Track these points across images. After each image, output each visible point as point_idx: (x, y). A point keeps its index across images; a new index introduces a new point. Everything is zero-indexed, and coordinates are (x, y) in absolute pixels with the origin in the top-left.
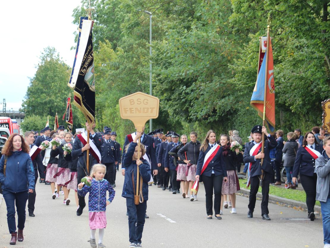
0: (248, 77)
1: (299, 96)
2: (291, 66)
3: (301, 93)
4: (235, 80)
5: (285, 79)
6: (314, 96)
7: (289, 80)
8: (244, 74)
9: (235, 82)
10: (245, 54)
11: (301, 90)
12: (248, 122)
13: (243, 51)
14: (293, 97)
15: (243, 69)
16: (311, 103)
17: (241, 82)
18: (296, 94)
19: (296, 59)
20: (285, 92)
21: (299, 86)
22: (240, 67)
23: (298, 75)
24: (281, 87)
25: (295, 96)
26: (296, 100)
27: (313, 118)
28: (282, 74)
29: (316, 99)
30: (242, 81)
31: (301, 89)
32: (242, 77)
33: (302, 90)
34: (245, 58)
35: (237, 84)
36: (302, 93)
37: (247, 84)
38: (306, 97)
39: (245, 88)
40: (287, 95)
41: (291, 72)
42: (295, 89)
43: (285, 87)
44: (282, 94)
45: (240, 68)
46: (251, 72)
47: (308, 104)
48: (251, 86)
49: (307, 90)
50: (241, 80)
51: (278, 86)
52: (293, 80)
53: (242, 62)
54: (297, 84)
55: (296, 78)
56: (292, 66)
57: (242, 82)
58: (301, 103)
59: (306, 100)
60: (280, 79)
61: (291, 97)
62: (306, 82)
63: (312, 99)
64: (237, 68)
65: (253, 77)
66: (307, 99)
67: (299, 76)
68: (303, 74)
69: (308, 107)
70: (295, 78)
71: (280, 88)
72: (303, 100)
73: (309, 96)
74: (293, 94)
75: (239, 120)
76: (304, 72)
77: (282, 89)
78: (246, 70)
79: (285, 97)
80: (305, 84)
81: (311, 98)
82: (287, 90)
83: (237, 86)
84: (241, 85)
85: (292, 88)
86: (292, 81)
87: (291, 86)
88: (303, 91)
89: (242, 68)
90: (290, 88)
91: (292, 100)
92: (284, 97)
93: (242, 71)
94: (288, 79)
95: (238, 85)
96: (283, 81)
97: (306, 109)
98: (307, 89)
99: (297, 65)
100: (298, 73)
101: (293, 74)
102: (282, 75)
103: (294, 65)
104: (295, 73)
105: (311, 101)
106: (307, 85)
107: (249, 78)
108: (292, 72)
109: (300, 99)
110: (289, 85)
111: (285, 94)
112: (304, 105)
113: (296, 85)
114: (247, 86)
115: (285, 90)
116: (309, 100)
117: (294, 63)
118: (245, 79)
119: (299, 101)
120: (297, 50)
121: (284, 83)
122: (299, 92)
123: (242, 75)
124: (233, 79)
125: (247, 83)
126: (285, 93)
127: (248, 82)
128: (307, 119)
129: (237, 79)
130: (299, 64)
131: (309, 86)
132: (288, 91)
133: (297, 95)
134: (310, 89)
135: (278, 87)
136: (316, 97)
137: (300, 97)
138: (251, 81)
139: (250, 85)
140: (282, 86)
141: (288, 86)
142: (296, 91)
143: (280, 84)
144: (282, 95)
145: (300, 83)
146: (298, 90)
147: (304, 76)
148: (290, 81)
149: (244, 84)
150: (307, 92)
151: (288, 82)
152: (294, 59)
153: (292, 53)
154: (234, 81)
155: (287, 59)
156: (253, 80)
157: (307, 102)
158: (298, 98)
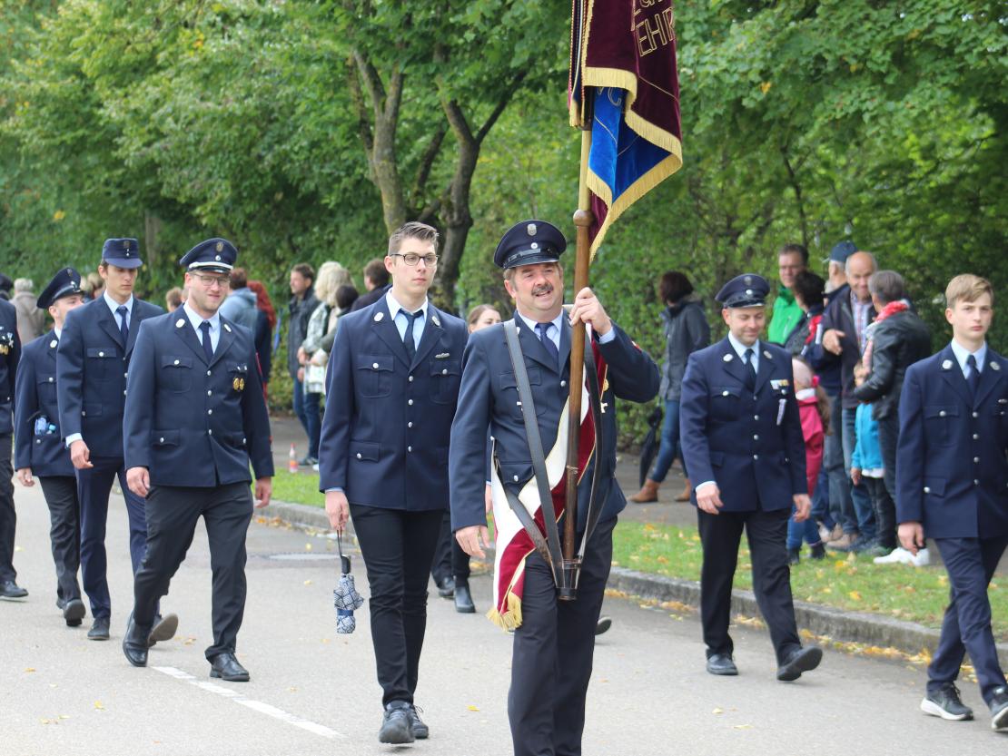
0: (56, 116)
1: (222, 175)
2: (196, 82)
3: (227, 165)
4: (17, 126)
5: (176, 121)
6: (270, 176)
7: (190, 123)
8: (43, 105)
9: (18, 131)
10: (46, 45)
11: (229, 158)
12: (38, 251)
13: (39, 36)
14: (202, 176)
15: (42, 90)
16: (258, 197)
17: (35, 130)
18: (214, 168)
19: (211, 59)
20: (179, 161)
21: (222, 142)
22: (32, 84)
23: (220, 108)
24: (169, 146)
25: (210, 175)
26: (211, 187)
27: (261, 241)
28: (167, 108)
29: (275, 183)
30: (39, 127)
31: (230, 152)
32: (37, 114)
33: (232, 155)
34: (47, 58)
35: (25, 136)
36: (231, 164)
37: (54, 137)
38: (243, 179)
39: (49, 150)
40: (185, 172)
41: (198, 101)
42: (209, 153)
43: (179, 147)
44: (170, 167)
45: (35, 88)
46: (66, 99)
47: (251, 197)
48: (69, 142)
49: (245, 158)
50: (34, 125)
51: (155, 140)
52: (205, 124)
53: (37, 70)
54: (218, 136)
55: (214, 120)
56: (199, 81)
57: (39, 132)
58: (227, 195)
59: (242, 188)
60: (162, 121)
61: (196, 177)
62: (246, 130)
63: (261, 185)
64: (23, 87)
65: (73, 115)
66: (246, 183)
67: (223, 112)
68: (237, 105)
69: (250, 208)
70: (210, 116)
71: (166, 149)
72: (235, 187)
73: (252, 176)
74: (203, 167)
75: (9, 245)
76: (240, 100)
77: (172, 154)
78: (51, 91)
79: (180, 177)
80: (241, 136)
81: (259, 181)
82: (186, 155)
83: (24, 143)
84: (35, 140)
85: (202, 150)
86: (201, 127)
87: (198, 143)
88: (234, 161)
89: (38, 89)
90: (197, 151)
91: (201, 187)
92: (176, 176)
93: (38, 97)
94: (187, 121)
95: (27, 140)
96: (173, 125)
97: (243, 211)
98: (248, 152)
99: (217, 76)
100: (220, 104)
101: (204, 106)
102: (170, 110)
103: (206, 77)
104: (211, 104)
105: (260, 190)
106: (248, 139)
107: (62, 117)
108: (202, 99)
109: (226, 184)
110: (191, 138)
111: (181, 169)
112: (238, 200)
113: (213, 141)
114: (57, 141)
115: (179, 155)
116: (252, 187)
117: (206, 70)
118: (48, 120)
119: (222, 190)
120: (214, 33)
121: (176, 133)
122: (221, 164)
123: (40, 107)
124: (11, 123)
125: (56, 133)
126: (179, 164)
127: (57, 129)
128: (244, 245)
129: (23, 121)
130: (221, 75)
131: (252, 145)
132: (190, 157)
133: (215, 171)
134: (255, 151)
135: (157, 145)
136: (275, 177)
137: (226, 178)
138: (67, 127)
139: (64, 138)
140: (170, 143)
141: (187, 145)
142: (212, 158)
143: (161, 136)
144: (173, 170)
145: (227, 134)
146: (220, 155)
147: (239, 112)
148: (196, 127)
149: (45, 137)
150: (247, 163)
151: (191, 131)
152: (205, 59)
153: (198, 40)
154: (15, 129)
155: (185, 62)
156: (75, 124)
157: (245, 194)
158: (220, 180)
